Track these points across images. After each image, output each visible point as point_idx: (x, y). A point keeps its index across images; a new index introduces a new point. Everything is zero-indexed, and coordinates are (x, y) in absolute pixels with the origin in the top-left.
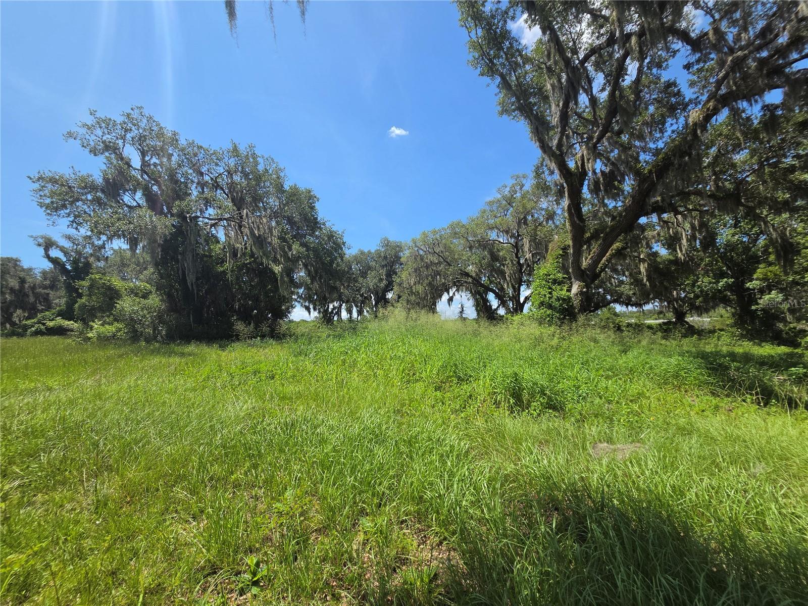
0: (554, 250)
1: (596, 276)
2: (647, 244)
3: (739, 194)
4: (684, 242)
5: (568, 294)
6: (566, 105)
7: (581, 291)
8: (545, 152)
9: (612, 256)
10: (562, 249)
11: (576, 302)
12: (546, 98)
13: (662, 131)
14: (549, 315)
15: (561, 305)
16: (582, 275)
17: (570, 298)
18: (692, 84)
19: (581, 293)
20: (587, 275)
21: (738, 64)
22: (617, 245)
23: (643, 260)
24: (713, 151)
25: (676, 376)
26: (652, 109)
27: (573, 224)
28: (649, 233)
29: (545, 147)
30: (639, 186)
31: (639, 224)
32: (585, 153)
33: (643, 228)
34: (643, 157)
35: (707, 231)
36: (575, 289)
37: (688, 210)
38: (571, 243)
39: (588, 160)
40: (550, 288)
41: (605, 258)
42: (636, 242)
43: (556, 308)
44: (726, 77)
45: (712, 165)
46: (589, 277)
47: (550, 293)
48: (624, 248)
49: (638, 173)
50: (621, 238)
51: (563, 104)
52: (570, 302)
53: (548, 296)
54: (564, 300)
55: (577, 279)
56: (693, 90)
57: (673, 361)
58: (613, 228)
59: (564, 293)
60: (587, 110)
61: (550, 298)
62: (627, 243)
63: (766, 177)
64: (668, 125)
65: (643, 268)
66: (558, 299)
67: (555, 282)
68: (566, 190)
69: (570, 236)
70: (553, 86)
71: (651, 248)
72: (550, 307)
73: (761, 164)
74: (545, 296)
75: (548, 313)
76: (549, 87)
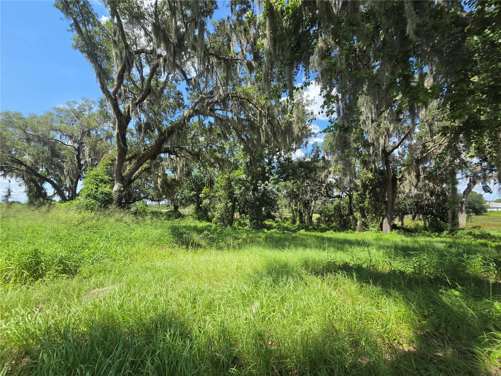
0: (105, 160)
1: (131, 181)
2: (163, 168)
3: (199, 155)
4: (179, 171)
5: (110, 190)
6: (123, 71)
7: (120, 190)
8: (104, 92)
9: (142, 171)
10: (112, 160)
11: (115, 197)
12: (108, 58)
13: (174, 113)
14: (93, 204)
15: (104, 197)
16: (121, 179)
17: (110, 193)
18: (188, 98)
19: (120, 191)
20: (125, 180)
21: (202, 99)
22: (145, 165)
23: (160, 177)
24: (193, 132)
25: (159, 240)
26: (171, 100)
27: (119, 146)
28: (164, 163)
29: (104, 89)
30: (159, 136)
31: (160, 157)
32: (131, 105)
33: (162, 159)
34: (165, 122)
35: (188, 168)
36: (116, 188)
37: (182, 156)
38: (117, 157)
39: (132, 111)
40: (97, 185)
41: (137, 172)
42: (157, 166)
43: (99, 199)
44: (198, 102)
45: (192, 138)
46: (127, 182)
47: (97, 188)
48: (149, 168)
49: (159, 130)
50: (148, 161)
51: (121, 69)
52: (110, 196)
53: (94, 190)
54: (106, 194)
55: (118, 181)
56: (188, 101)
57: (159, 231)
58: (144, 156)
59: (107, 189)
60: (139, 82)
61: (96, 192)
62: (151, 166)
63: (208, 151)
64: (177, 112)
65: (159, 181)
66: (102, 193)
67: (102, 181)
68: (117, 122)
69: (117, 153)
70: (116, 54)
71: (164, 171)
72: (95, 198)
73: (207, 146)
74: (92, 190)
75: (93, 202)
76: (114, 54)
